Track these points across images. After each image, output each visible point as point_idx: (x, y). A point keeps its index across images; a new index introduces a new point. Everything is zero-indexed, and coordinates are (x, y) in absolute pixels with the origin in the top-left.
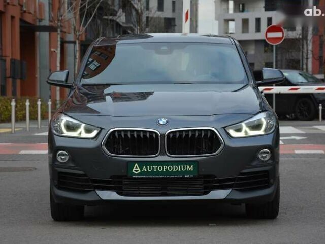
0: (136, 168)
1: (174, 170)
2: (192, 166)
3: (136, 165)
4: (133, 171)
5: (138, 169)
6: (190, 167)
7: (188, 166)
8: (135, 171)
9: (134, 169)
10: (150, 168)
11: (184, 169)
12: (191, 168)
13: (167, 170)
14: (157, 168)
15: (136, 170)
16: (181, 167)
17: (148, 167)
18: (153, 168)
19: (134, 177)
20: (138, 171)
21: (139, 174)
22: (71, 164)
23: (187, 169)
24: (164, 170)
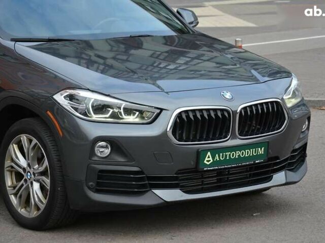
0: (209, 157)
2: (263, 148)
3: (209, 153)
4: (205, 162)
5: (211, 159)
6: (261, 149)
7: (259, 149)
9: (207, 159)
10: (223, 155)
11: (255, 152)
13: (239, 156)
14: (230, 155)
15: (208, 159)
17: (221, 154)
18: (226, 156)
19: (205, 169)
20: (210, 160)
21: (210, 166)
22: (121, 159)
23: (258, 153)
24: (237, 157)
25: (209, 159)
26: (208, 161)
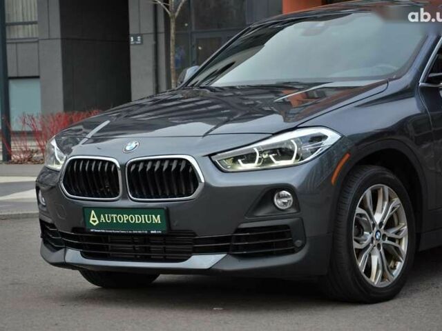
0: (94, 217)
1: (137, 222)
2: (158, 216)
3: (93, 212)
4: (91, 222)
5: (96, 219)
6: (156, 217)
7: (154, 216)
8: (93, 221)
9: (92, 219)
10: (108, 217)
11: (149, 220)
12: (157, 219)
13: (128, 220)
14: (116, 218)
16: (145, 217)
17: (106, 215)
18: (112, 218)
19: (92, 230)
21: (96, 227)
23: (152, 221)
24: (125, 222)
25: (94, 219)
26: (95, 221)
